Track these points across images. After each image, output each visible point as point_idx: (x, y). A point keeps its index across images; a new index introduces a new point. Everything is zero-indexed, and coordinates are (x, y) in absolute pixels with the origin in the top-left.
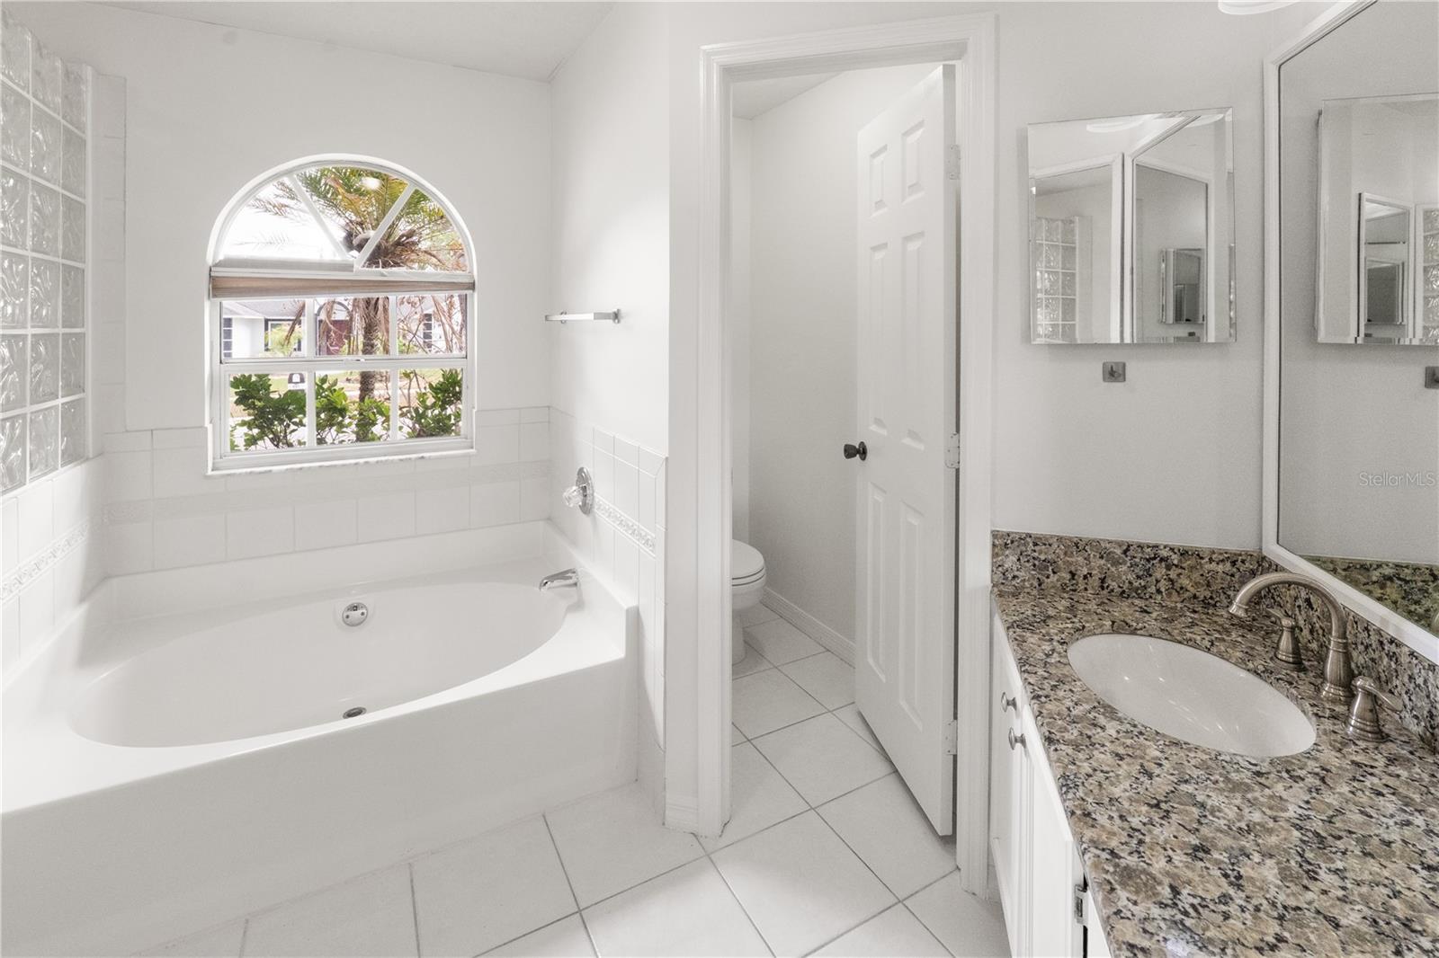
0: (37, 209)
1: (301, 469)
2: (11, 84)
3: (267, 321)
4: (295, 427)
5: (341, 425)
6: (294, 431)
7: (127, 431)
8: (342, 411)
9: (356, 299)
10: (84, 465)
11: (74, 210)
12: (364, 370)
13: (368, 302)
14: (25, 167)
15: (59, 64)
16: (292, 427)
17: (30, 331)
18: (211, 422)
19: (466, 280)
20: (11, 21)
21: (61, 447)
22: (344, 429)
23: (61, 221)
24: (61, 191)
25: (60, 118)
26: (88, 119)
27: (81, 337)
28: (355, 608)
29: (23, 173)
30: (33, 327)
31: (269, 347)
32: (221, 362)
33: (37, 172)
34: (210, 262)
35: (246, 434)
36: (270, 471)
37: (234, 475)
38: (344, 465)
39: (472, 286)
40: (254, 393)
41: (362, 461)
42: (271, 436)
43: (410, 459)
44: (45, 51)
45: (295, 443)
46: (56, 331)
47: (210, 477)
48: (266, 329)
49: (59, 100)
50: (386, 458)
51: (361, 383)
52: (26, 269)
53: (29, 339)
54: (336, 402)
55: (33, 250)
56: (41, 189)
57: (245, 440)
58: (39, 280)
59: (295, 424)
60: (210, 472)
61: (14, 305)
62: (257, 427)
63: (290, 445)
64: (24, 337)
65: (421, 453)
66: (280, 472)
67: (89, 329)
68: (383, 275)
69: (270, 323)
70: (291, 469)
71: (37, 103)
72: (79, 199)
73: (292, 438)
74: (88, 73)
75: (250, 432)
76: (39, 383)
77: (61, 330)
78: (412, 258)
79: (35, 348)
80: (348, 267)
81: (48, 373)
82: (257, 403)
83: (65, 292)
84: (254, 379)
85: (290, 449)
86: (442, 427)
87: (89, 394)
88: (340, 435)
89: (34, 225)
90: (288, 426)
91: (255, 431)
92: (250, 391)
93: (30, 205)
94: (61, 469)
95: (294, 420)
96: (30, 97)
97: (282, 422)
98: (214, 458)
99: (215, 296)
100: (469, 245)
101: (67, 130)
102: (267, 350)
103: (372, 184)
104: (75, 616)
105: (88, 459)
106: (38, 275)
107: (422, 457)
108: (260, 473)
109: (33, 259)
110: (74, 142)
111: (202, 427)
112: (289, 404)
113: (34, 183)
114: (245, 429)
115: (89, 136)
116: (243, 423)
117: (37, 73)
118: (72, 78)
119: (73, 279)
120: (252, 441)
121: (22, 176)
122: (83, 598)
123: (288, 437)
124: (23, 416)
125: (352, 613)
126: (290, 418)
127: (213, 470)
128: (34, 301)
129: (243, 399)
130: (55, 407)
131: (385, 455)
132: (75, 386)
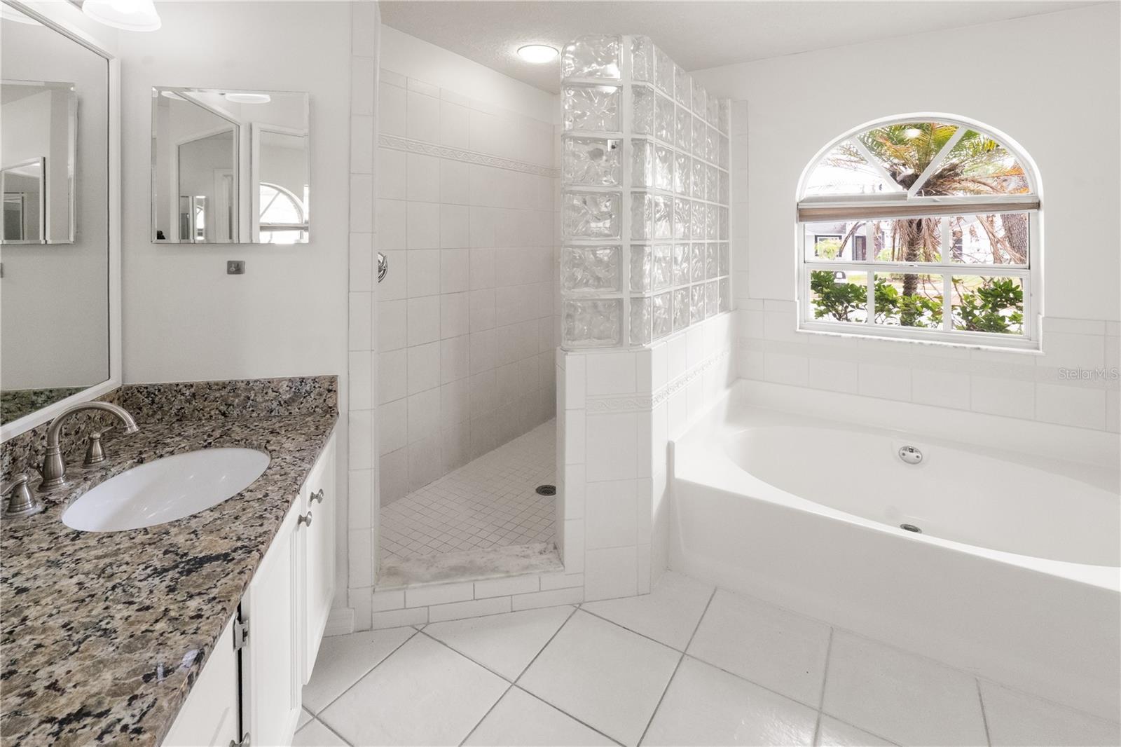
0: (709, 179)
1: (863, 338)
2: (698, 117)
3: (816, 237)
4: (853, 309)
5: (889, 311)
6: (852, 311)
7: (750, 298)
8: (894, 302)
9: (899, 221)
10: (729, 314)
11: (724, 176)
12: (907, 273)
13: (911, 222)
14: (704, 158)
15: (716, 102)
16: (850, 309)
17: (707, 241)
18: (798, 299)
19: (1030, 201)
20: (698, 86)
21: (719, 302)
22: (892, 315)
23: (718, 183)
24: (719, 168)
25: (717, 130)
26: (729, 127)
27: (727, 244)
28: (912, 450)
29: (704, 161)
30: (708, 239)
31: (818, 253)
32: (805, 262)
33: (709, 160)
34: (797, 200)
35: (815, 309)
36: (840, 336)
37: (814, 334)
38: (900, 342)
39: (1037, 206)
40: (823, 284)
41: (916, 341)
42: (834, 312)
43: (965, 348)
44: (711, 97)
45: (854, 320)
46: (717, 241)
47: (797, 332)
48: (816, 241)
49: (717, 120)
50: (939, 343)
51: (905, 283)
52: (705, 210)
53: (706, 246)
54: (888, 295)
55: (708, 200)
56: (710, 168)
57: (816, 313)
58: (710, 215)
59: (853, 307)
60: (798, 330)
61: (700, 228)
62: (824, 305)
63: (848, 320)
64: (703, 244)
65: (977, 344)
66: (848, 338)
67: (730, 241)
68: (935, 201)
69: (818, 238)
70: (856, 338)
71: (709, 125)
72: (725, 171)
73: (850, 316)
74: (729, 102)
75: (819, 308)
76: (710, 269)
77: (719, 241)
78: (954, 186)
79: (708, 249)
80: (904, 197)
81: (714, 263)
82: (825, 290)
83: (720, 220)
84: (822, 274)
85: (849, 323)
86: (995, 325)
87: (731, 276)
88: (889, 319)
89: (708, 187)
90: (847, 307)
91: (823, 308)
92: (820, 282)
93: (706, 176)
94: (719, 314)
95: (852, 304)
96: (705, 122)
97: (842, 304)
98: (800, 321)
99: (800, 221)
100: (1031, 169)
101: (721, 136)
102: (817, 255)
103: (913, 134)
104: (724, 395)
105: (730, 311)
106: (709, 212)
107: (979, 349)
108: (833, 336)
109: (708, 204)
110: (723, 141)
111: (793, 301)
112: (849, 293)
113: (708, 166)
114: (815, 306)
115: (730, 137)
116: (814, 302)
117: (708, 109)
118: (722, 108)
119: (723, 213)
120: (820, 314)
121: (703, 163)
122: (729, 385)
123: (848, 314)
124: (704, 284)
125: (908, 453)
126: (849, 302)
127: (800, 328)
128: (708, 226)
129: (815, 286)
130: (716, 281)
131: (938, 341)
132: (725, 271)
